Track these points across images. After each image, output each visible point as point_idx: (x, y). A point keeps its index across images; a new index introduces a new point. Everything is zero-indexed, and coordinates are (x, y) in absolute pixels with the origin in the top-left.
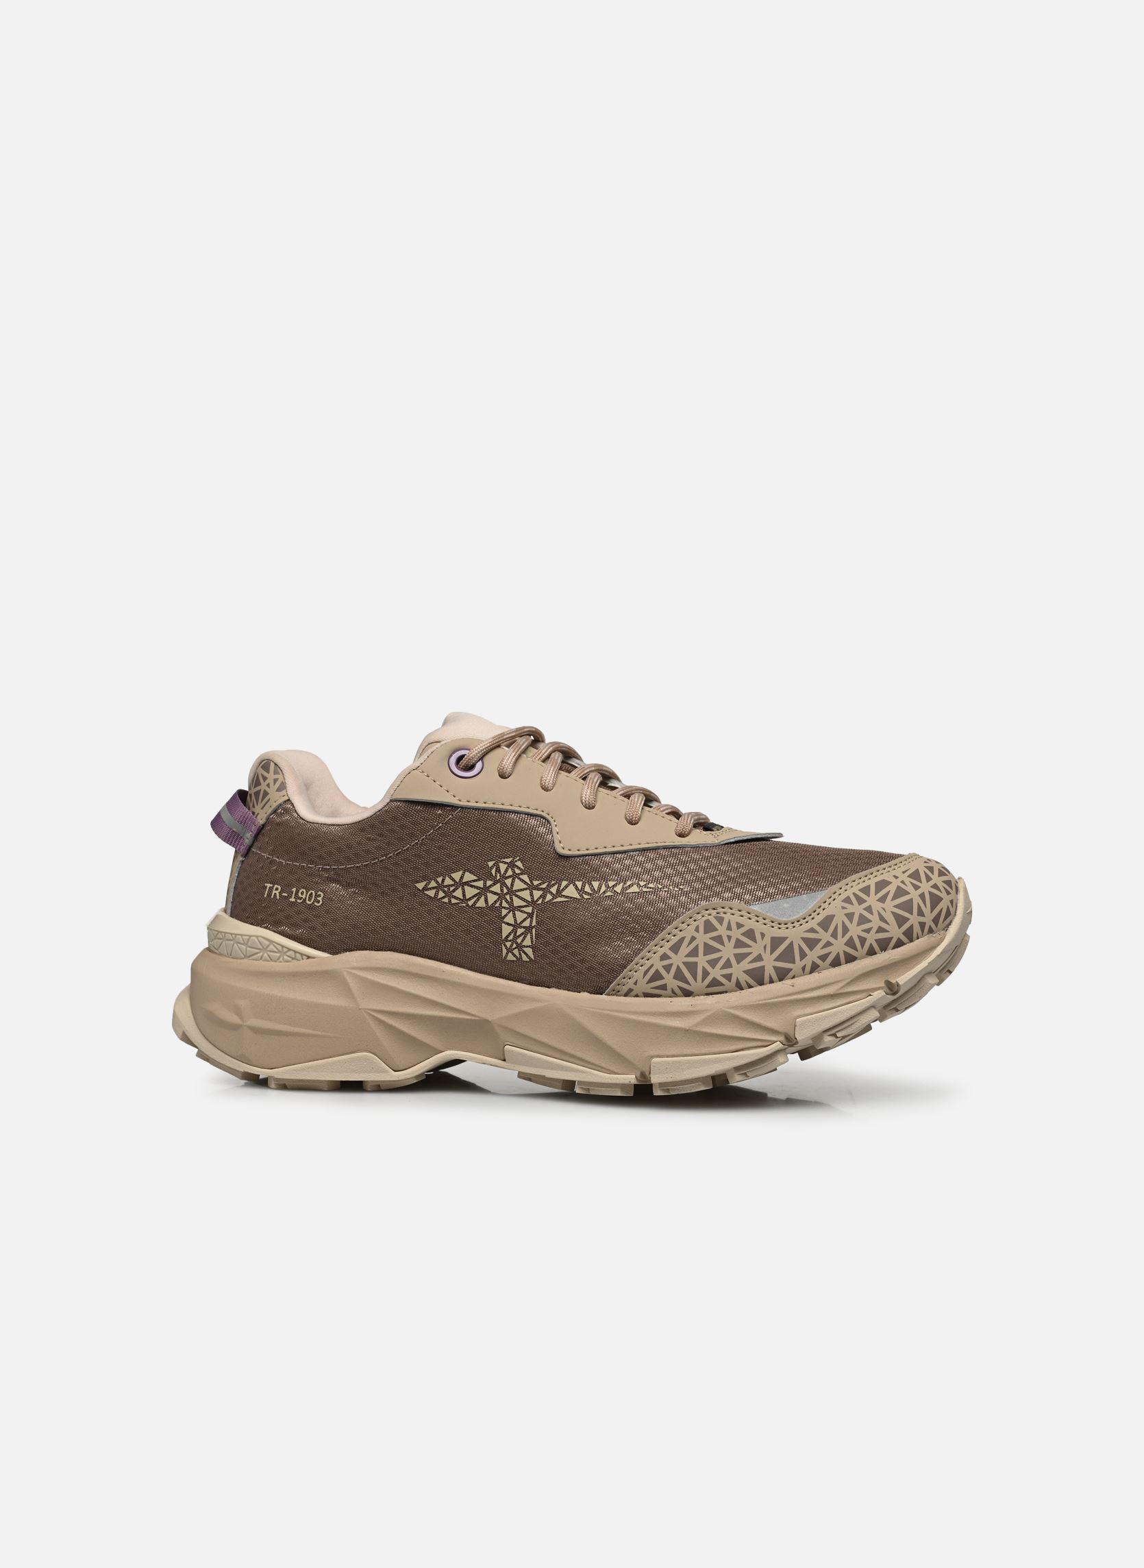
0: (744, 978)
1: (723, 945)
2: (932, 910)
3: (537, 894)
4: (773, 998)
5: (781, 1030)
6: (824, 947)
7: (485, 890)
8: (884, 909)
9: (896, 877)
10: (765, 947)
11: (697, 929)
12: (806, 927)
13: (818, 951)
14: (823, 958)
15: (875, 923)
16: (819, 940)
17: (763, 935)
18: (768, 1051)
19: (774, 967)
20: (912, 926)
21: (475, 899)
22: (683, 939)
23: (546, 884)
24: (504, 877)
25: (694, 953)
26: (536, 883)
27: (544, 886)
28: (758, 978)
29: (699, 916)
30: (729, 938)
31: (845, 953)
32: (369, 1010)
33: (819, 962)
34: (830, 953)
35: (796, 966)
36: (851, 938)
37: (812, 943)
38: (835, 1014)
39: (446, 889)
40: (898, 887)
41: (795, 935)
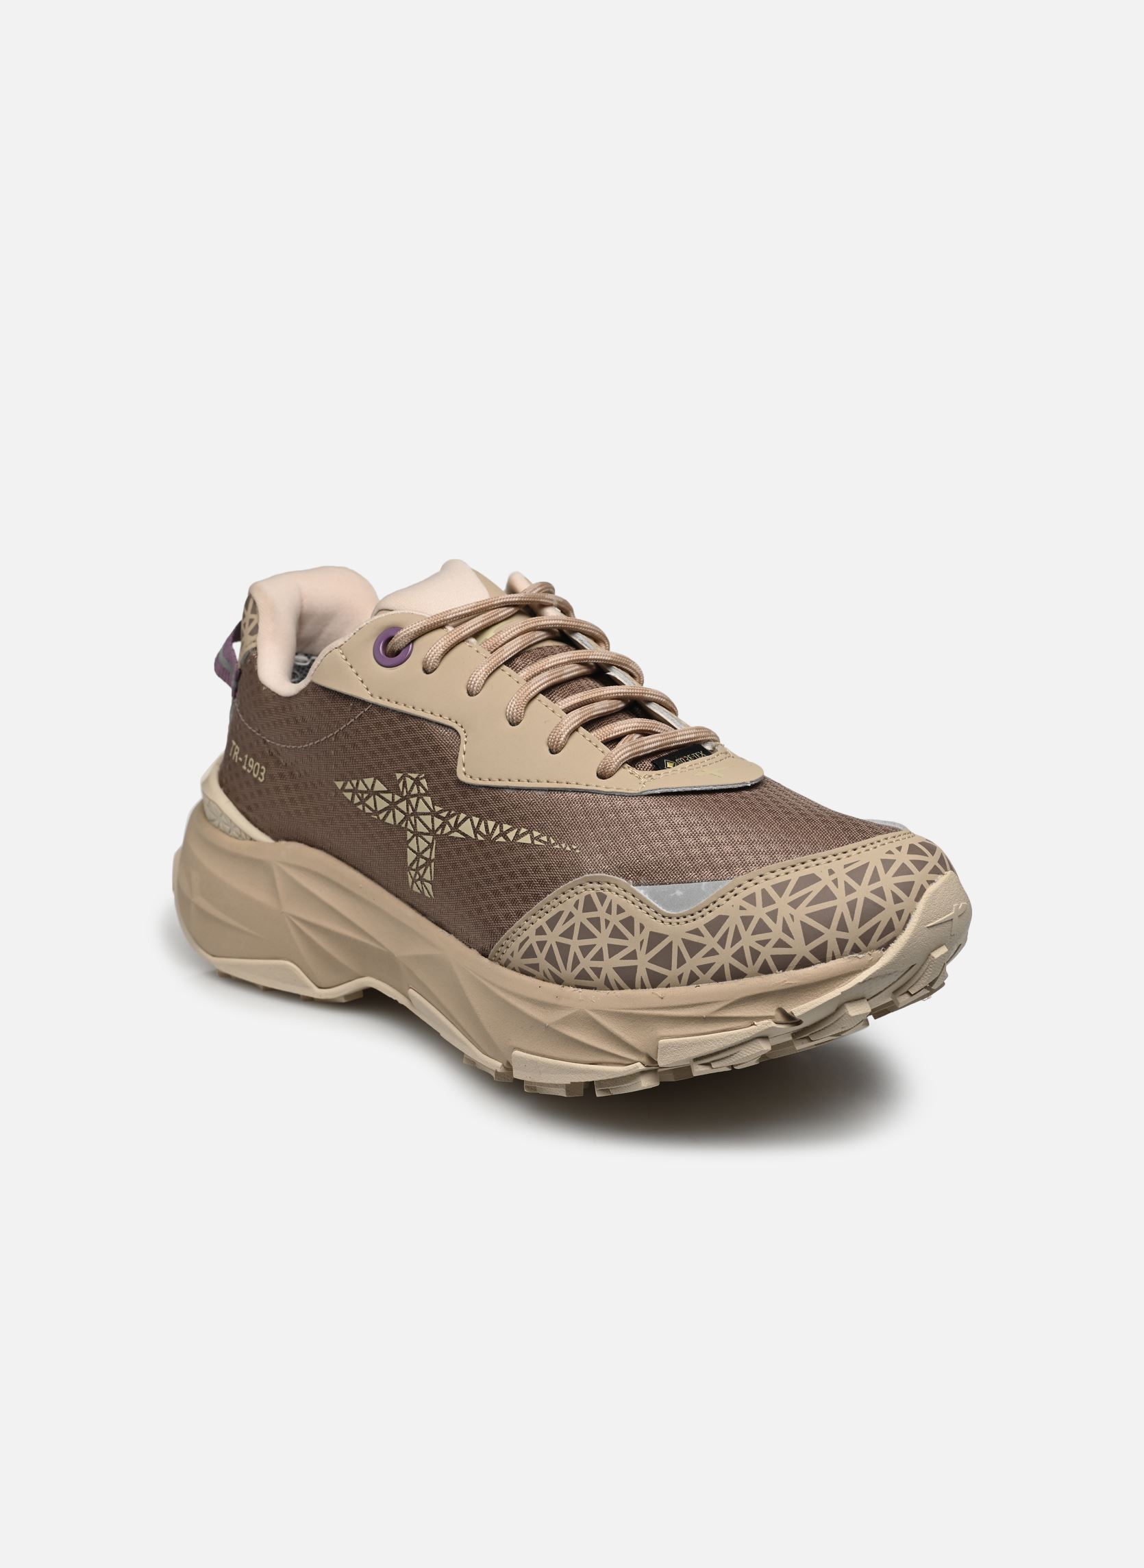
0: (614, 977)
1: (600, 931)
2: (862, 924)
3: (438, 822)
4: (639, 1009)
5: (643, 1049)
6: (707, 955)
7: (393, 805)
8: (792, 916)
9: (831, 872)
10: (642, 943)
11: (576, 905)
12: (692, 925)
13: (700, 959)
14: (704, 968)
15: (776, 933)
16: (702, 946)
17: (642, 927)
18: (624, 1072)
19: (648, 970)
20: (826, 943)
21: (385, 813)
22: (560, 913)
23: (446, 813)
24: (410, 795)
25: (568, 934)
26: (438, 809)
27: (444, 814)
28: (628, 978)
29: (580, 889)
30: (607, 922)
31: (731, 966)
32: (291, 915)
33: (698, 972)
34: (713, 964)
35: (672, 973)
36: (742, 949)
37: (693, 948)
38: (705, 1042)
39: (360, 795)
40: (826, 888)
41: (676, 933)
